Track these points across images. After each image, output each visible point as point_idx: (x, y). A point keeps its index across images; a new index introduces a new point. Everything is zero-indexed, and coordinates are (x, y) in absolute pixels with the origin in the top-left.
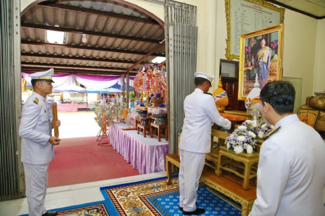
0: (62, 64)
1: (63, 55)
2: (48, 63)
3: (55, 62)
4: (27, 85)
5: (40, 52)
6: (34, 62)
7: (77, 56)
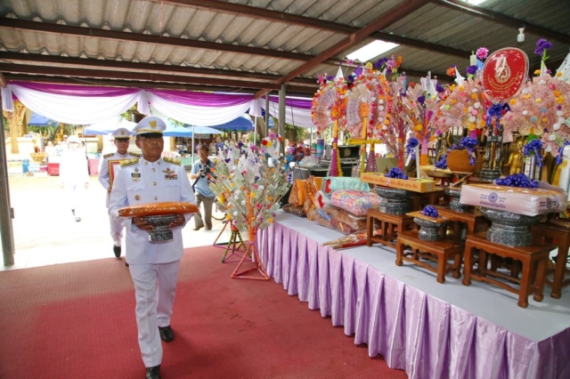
0: (119, 59)
1: (127, 30)
2: (83, 56)
3: (101, 54)
4: (28, 123)
5: (62, 18)
6: (45, 53)
7: (166, 35)
